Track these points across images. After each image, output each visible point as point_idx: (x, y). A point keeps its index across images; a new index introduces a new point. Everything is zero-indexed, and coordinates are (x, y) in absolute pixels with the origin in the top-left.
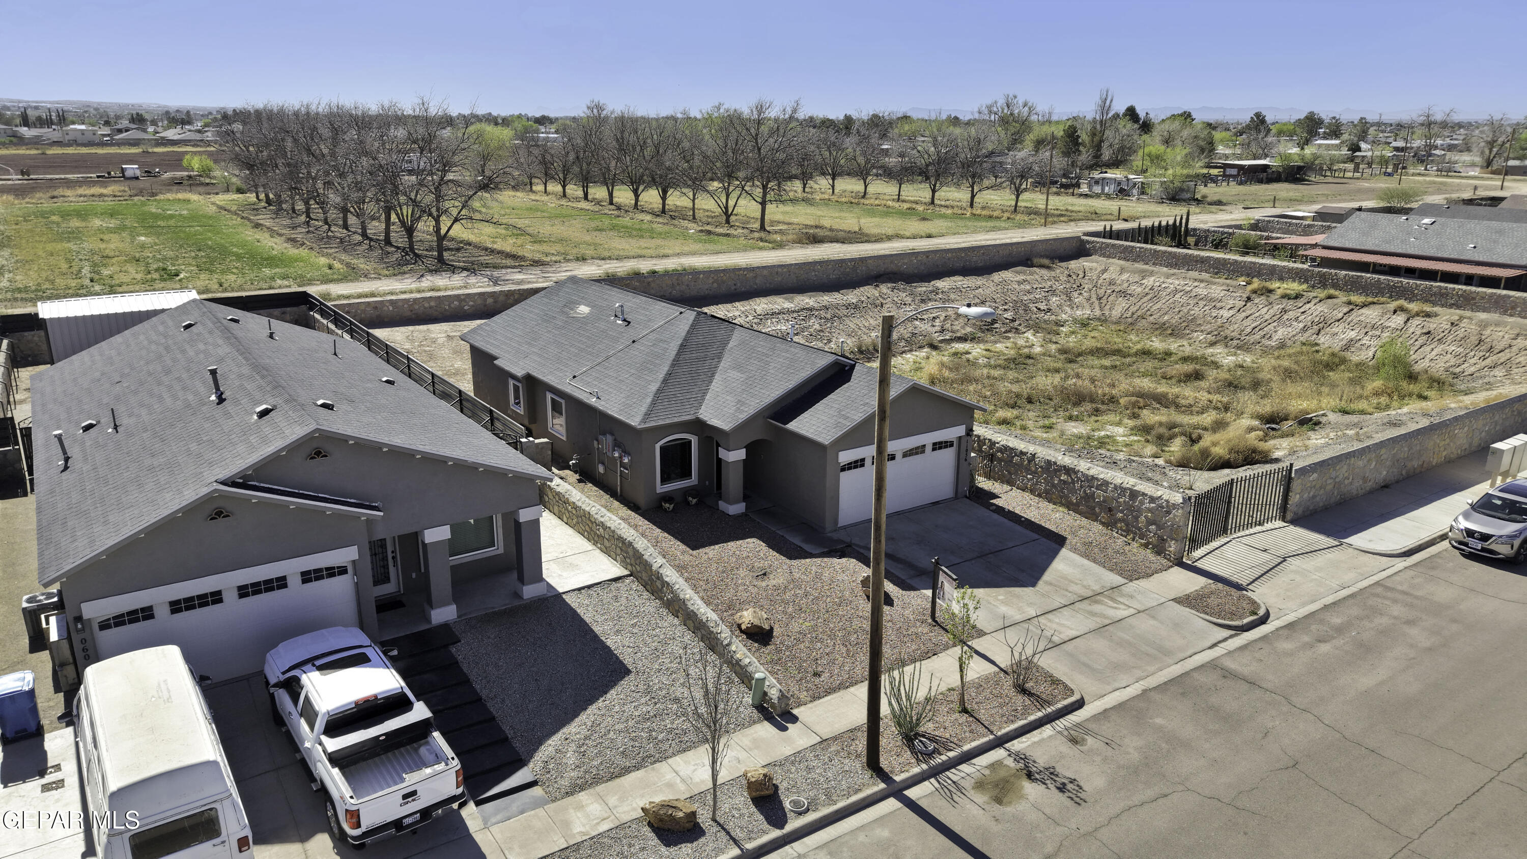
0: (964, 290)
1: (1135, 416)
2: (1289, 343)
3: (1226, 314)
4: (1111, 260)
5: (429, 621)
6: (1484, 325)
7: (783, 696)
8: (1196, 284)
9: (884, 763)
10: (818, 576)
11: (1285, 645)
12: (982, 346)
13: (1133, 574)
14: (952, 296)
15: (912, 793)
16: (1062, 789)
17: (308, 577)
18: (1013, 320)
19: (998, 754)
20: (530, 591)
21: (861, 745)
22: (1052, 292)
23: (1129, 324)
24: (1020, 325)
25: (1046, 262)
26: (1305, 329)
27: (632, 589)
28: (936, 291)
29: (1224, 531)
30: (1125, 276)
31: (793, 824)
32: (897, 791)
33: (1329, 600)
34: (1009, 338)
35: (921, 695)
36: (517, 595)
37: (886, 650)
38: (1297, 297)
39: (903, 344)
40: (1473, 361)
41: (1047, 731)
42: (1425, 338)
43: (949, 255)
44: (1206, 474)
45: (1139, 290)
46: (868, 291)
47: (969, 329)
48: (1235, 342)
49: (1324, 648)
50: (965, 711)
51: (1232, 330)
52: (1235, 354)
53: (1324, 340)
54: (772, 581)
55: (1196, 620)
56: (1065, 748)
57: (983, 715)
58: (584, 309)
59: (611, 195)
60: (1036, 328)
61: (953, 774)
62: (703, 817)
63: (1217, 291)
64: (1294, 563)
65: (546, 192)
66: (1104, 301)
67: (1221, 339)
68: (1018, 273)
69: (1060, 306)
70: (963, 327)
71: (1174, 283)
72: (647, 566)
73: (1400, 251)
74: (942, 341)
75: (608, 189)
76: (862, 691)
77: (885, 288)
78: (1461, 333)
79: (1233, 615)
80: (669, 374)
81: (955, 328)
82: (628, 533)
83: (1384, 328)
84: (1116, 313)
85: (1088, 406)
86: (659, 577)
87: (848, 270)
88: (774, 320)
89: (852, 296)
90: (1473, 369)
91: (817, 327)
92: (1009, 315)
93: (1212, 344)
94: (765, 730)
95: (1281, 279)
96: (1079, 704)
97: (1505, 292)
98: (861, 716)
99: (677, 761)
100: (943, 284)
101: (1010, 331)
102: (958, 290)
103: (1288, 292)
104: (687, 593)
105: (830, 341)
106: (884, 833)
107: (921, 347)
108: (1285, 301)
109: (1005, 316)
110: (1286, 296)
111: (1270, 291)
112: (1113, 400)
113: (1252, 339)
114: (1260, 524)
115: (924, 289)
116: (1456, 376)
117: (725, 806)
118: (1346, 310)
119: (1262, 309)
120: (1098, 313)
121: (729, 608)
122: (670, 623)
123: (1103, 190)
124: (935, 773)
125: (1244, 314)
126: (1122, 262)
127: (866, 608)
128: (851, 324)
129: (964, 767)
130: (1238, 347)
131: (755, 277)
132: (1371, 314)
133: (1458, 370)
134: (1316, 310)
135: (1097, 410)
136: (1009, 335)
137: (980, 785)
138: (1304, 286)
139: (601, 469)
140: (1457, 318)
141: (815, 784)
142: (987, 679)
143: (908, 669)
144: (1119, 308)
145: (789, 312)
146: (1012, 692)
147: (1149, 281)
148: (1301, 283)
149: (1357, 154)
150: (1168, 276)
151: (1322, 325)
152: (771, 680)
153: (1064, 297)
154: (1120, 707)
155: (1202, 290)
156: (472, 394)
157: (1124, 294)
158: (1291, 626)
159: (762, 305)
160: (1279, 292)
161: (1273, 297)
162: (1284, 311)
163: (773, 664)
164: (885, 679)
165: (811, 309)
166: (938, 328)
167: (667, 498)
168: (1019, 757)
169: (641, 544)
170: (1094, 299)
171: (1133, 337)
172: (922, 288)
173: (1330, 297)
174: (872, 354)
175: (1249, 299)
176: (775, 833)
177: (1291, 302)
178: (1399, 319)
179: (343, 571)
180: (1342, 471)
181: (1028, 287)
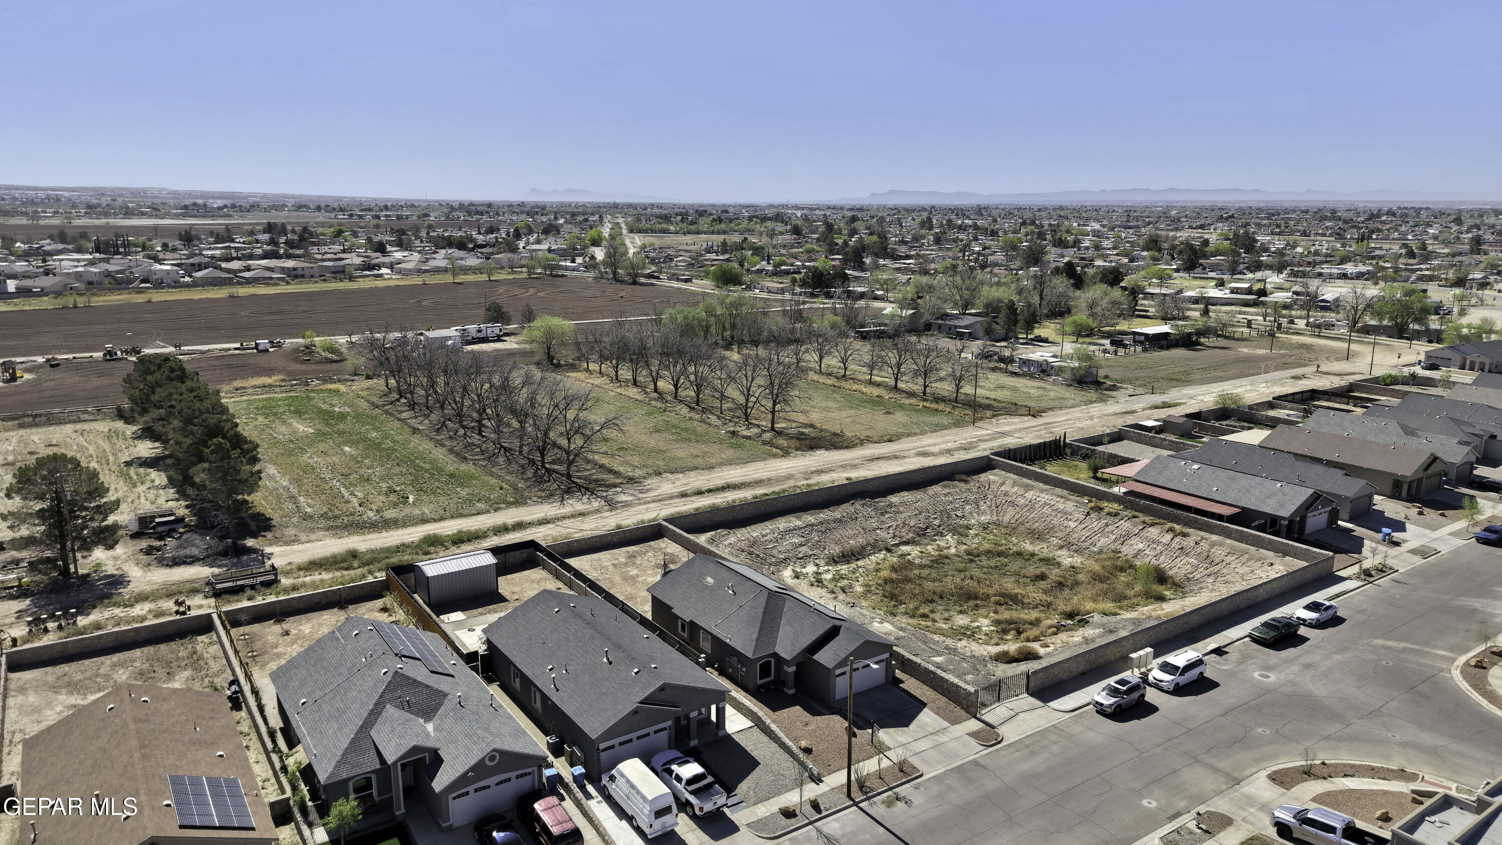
0: (908, 503)
1: (996, 612)
2: (1105, 550)
3: (1072, 524)
4: (1009, 474)
5: (689, 745)
6: (1213, 544)
7: (819, 774)
8: (1058, 499)
9: (852, 795)
10: (828, 725)
11: (1004, 753)
12: (918, 548)
13: (954, 722)
14: (901, 509)
15: (861, 805)
16: (906, 803)
17: (655, 732)
18: (940, 526)
19: (890, 793)
20: (721, 733)
21: (845, 790)
22: (967, 502)
23: (1012, 529)
24: (944, 529)
25: (964, 477)
26: (1115, 541)
27: (756, 732)
28: (891, 505)
29: (999, 700)
30: (1015, 489)
31: (824, 814)
32: (856, 804)
33: (1028, 734)
34: (936, 540)
35: (865, 773)
36: (717, 735)
37: (853, 756)
38: (1116, 515)
39: (869, 548)
40: (1200, 570)
41: (908, 785)
42: (1179, 551)
44: (1004, 666)
45: (1023, 501)
47: (911, 535)
48: (1074, 547)
49: (1018, 754)
50: (881, 778)
51: (1073, 539)
52: (1072, 557)
53: (1125, 549)
54: (810, 728)
55: (973, 742)
56: (912, 790)
57: (886, 780)
58: (710, 580)
59: (655, 385)
60: (954, 531)
61: (875, 799)
62: (797, 812)
63: (1070, 506)
64: (1022, 715)
65: (600, 373)
66: (999, 509)
67: (1067, 545)
68: (945, 487)
69: (971, 513)
70: (907, 534)
71: (1045, 497)
72: (764, 723)
73: (1176, 488)
74: (893, 545)
76: (845, 771)
77: (858, 505)
78: (1199, 550)
79: (988, 740)
80: (761, 629)
81: (903, 534)
82: (755, 709)
83: (1159, 542)
84: (1006, 519)
85: (971, 603)
86: (769, 728)
89: (837, 513)
90: (1199, 576)
91: (816, 538)
92: (937, 522)
93: (1061, 548)
94: (813, 785)
95: (1109, 501)
96: (921, 776)
97: (1226, 524)
98: (844, 780)
99: (786, 795)
100: (894, 499)
101: (937, 535)
102: (904, 503)
103: (1111, 510)
104: (781, 735)
105: (825, 549)
106: (852, 816)
107: (881, 550)
108: (1108, 517)
109: (934, 523)
110: (1110, 514)
111: (1101, 509)
112: (988, 597)
113: (1085, 545)
114: (1017, 696)
116: (1189, 580)
117: (803, 808)
118: (1141, 527)
119: (1095, 523)
120: (995, 518)
121: (795, 740)
122: (774, 746)
123: (1029, 370)
124: (868, 799)
125: (1083, 526)
126: (1015, 477)
127: (846, 738)
128: (837, 534)
129: (878, 797)
130: (1076, 551)
132: (1153, 532)
133: (1191, 576)
134: (1125, 525)
135: (977, 606)
136: (936, 538)
137: (883, 802)
138: (1121, 507)
139: (730, 670)
140: (1199, 538)
141: (830, 802)
142: (890, 767)
143: (861, 764)
144: (1009, 515)
145: (800, 528)
146: (898, 772)
147: (1030, 495)
148: (1120, 504)
149: (1262, 299)
150: (1042, 491)
151: (1125, 538)
152: (814, 768)
153: (974, 506)
154: (935, 777)
155: (1061, 506)
156: (650, 619)
157: (1012, 504)
158: (1009, 745)
159: (782, 523)
160: (1106, 510)
161: (1103, 513)
162: (1107, 525)
163: (813, 761)
164: (852, 767)
165: (812, 525)
166: (891, 535)
167: (761, 686)
168: (895, 793)
169: (760, 714)
170: (993, 507)
171: (1014, 540)
172: (882, 502)
173: (1134, 517)
174: (850, 557)
175: (1088, 513)
176: (819, 816)
177: (1112, 518)
178: (1169, 537)
179: (665, 729)
180: (1056, 670)
181: (951, 499)
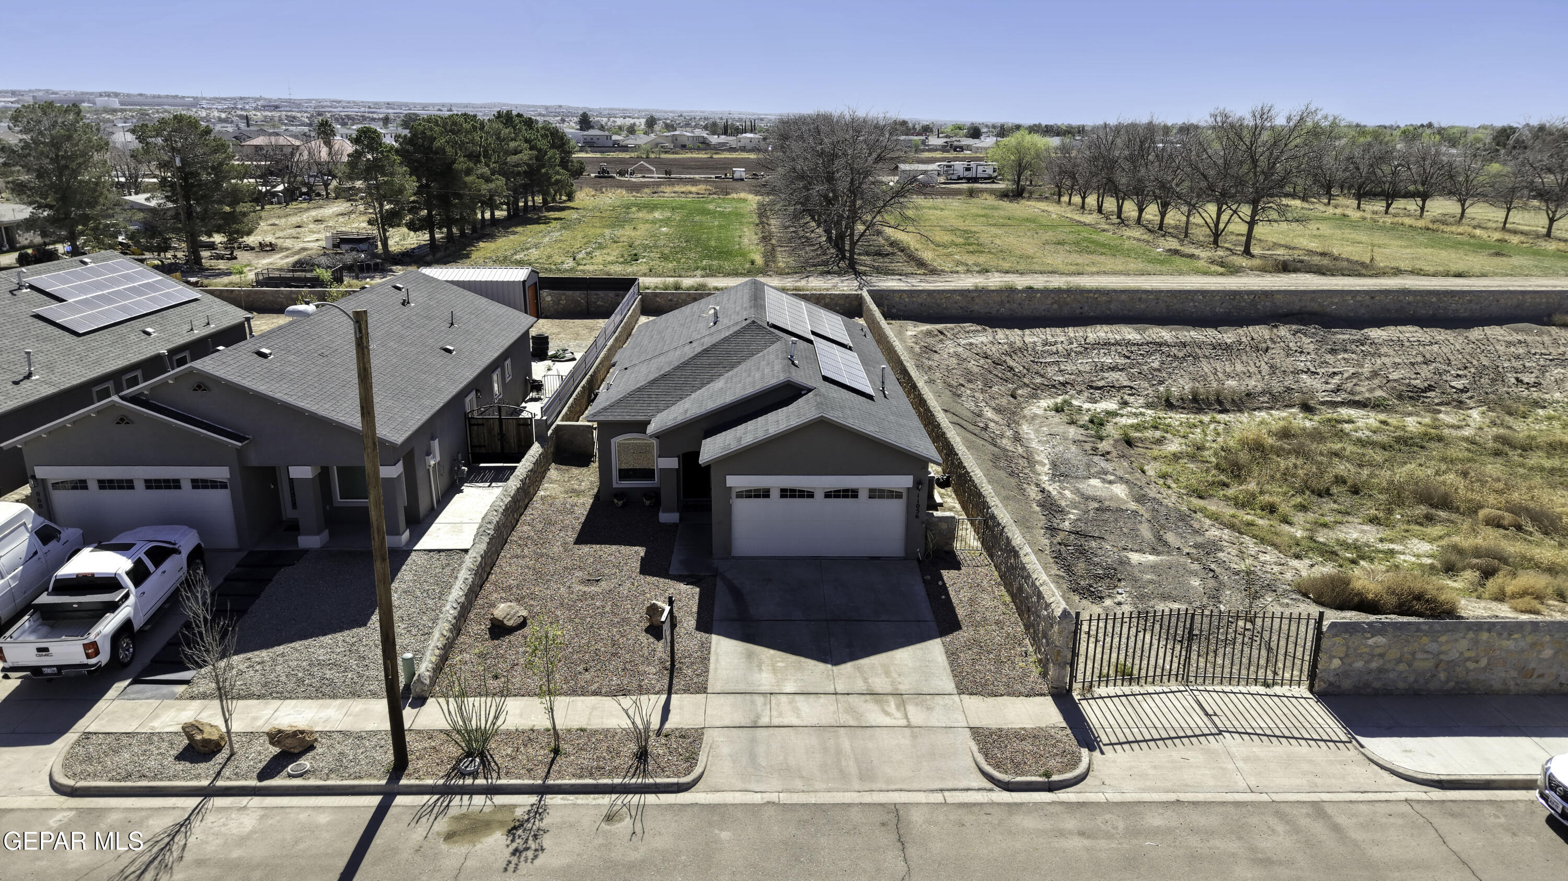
0: (1407, 344)
12: (1381, 416)
14: (1384, 350)
15: (398, 801)
18: (1463, 391)
19: (526, 800)
24: (1471, 398)
28: (1362, 341)
31: (276, 782)
32: (390, 793)
34: (1438, 411)
39: (1263, 399)
43: (1411, 298)
46: (1260, 332)
47: (1380, 394)
50: (556, 751)
56: (592, 820)
59: (1120, 208)
60: (1496, 404)
62: (228, 749)
64: (1229, 741)
65: (1070, 202)
68: (1517, 331)
69: (1560, 381)
70: (1371, 391)
74: (1325, 403)
75: (1118, 202)
77: (1283, 330)
81: (1360, 389)
87: (1244, 304)
88: (1102, 351)
89: (1229, 336)
91: (1155, 365)
92: (1460, 383)
100: (1375, 333)
101: (1447, 404)
102: (1396, 343)
105: (1161, 383)
107: (1289, 406)
109: (1453, 384)
115: (1347, 337)
124: (443, 791)
128: (1207, 366)
131: (1110, 302)
136: (1442, 407)
142: (611, 732)
145: (1130, 345)
163: (478, 656)
165: (1161, 345)
166: (1331, 387)
168: (538, 810)
172: (1343, 336)
176: (253, 783)
181: (1521, 351)
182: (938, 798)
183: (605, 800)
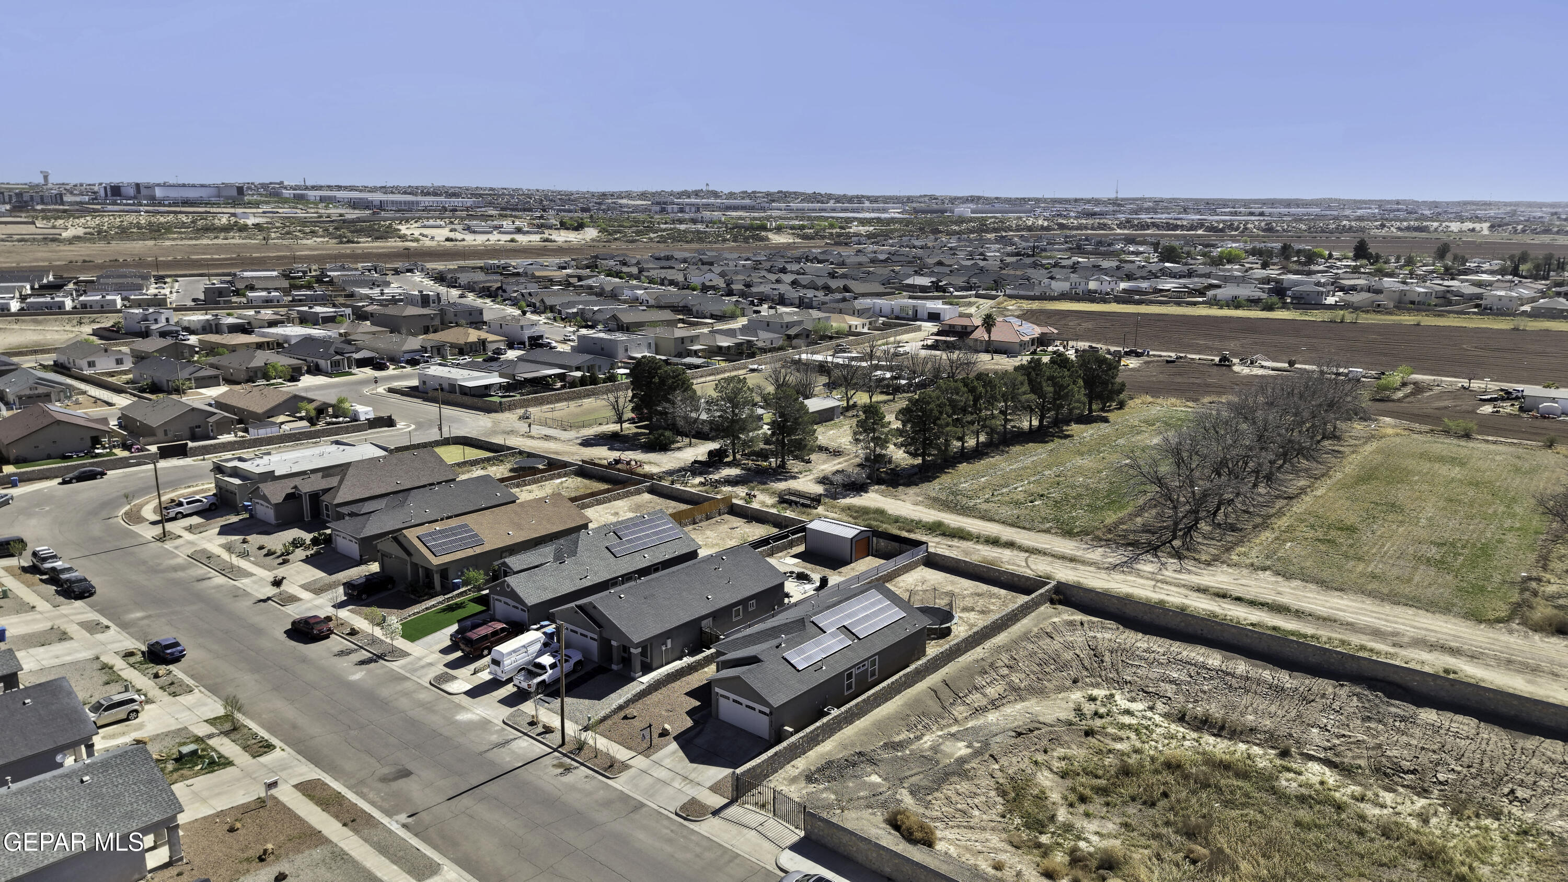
13: (716, 789)
14: (1414, 731)
47: (1361, 762)
77: (1346, 690)
91: (1207, 688)
100: (1430, 716)
102: (1434, 727)
115: (1398, 710)
159: (1193, 653)
166: (1328, 744)
182: (657, 808)
183: (591, 772)
